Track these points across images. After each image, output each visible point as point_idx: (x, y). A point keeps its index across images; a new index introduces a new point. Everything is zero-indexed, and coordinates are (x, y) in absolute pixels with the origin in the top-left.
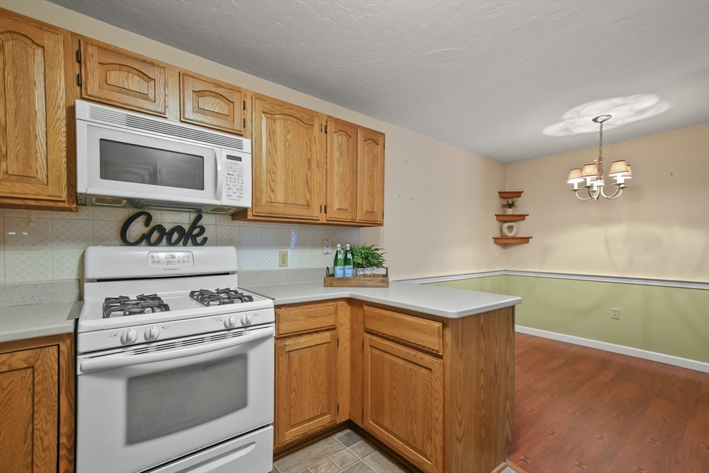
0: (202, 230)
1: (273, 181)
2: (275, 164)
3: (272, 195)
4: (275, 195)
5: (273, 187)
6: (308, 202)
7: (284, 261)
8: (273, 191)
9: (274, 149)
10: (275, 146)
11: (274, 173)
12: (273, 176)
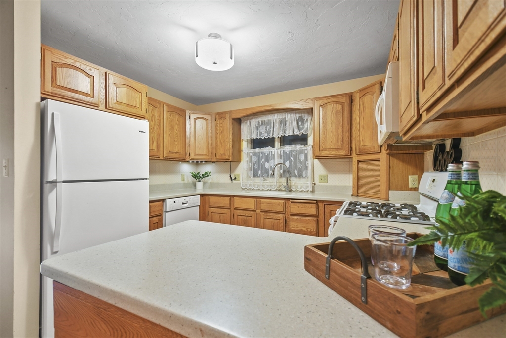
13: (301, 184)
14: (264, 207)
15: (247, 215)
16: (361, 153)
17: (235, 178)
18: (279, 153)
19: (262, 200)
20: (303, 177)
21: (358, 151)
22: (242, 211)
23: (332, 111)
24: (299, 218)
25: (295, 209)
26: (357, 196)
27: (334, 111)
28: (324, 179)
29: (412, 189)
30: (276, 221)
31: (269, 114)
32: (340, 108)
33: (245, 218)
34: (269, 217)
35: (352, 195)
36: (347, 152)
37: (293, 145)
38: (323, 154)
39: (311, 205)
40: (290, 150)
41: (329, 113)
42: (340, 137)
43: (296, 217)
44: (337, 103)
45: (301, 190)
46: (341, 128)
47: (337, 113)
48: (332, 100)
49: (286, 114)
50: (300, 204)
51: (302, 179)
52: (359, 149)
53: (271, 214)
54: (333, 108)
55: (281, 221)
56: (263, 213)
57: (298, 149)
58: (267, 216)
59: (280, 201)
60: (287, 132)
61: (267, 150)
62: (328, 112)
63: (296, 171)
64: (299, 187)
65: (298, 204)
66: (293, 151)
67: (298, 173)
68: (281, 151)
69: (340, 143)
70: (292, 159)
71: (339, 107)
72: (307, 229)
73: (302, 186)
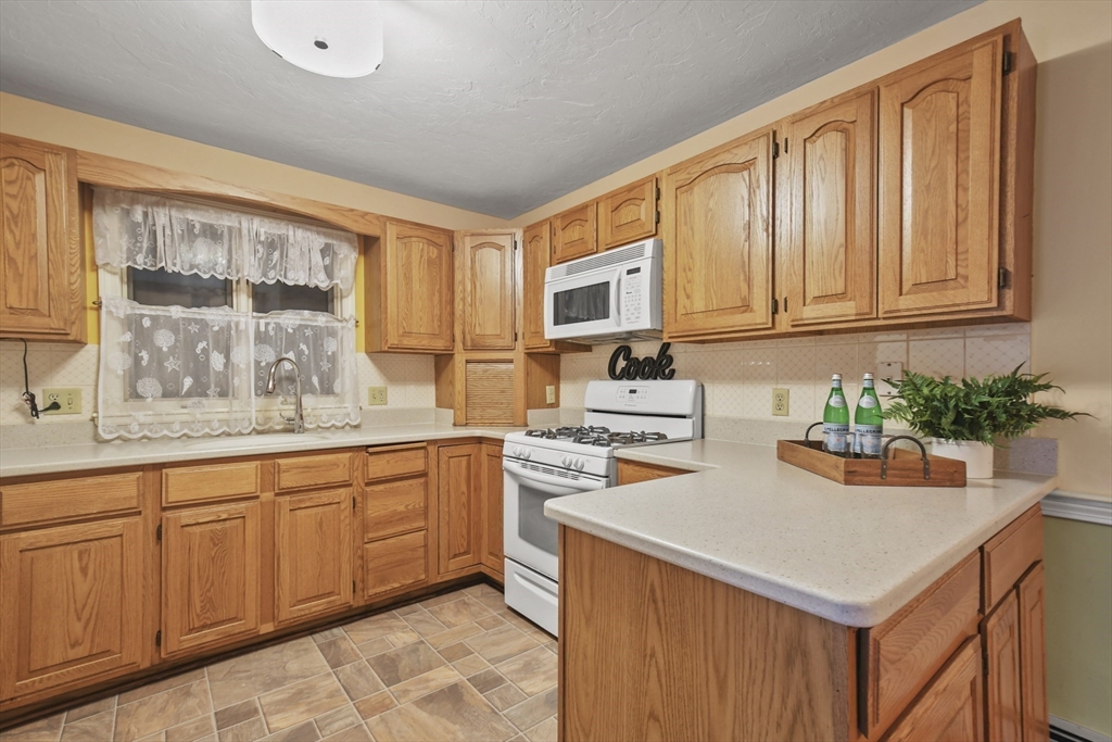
0: (670, 360)
1: (689, 282)
2: (691, 255)
3: (687, 302)
4: (692, 304)
5: (688, 291)
6: (744, 299)
7: (781, 404)
8: (688, 297)
9: (690, 232)
10: (692, 229)
11: (690, 270)
12: (689, 274)
13: (329, 411)
14: (288, 480)
15: (224, 516)
16: (476, 348)
17: (55, 406)
18: (262, 329)
19: (281, 461)
20: (333, 393)
21: (469, 344)
22: (202, 510)
23: (421, 257)
24: (388, 485)
25: (380, 467)
26: (466, 424)
27: (425, 257)
28: (378, 396)
29: (552, 406)
30: (327, 508)
31: (234, 211)
32: (435, 255)
33: (218, 526)
34: (308, 504)
35: (455, 425)
36: (448, 344)
37: (306, 312)
38: (405, 342)
39: (414, 452)
40: (298, 322)
41: (415, 258)
42: (437, 311)
43: (381, 487)
44: (431, 242)
45: (328, 425)
46: (437, 295)
47: (430, 262)
48: (419, 233)
49: (291, 227)
50: (392, 455)
51: (331, 398)
52: (472, 340)
53: (314, 495)
54: (422, 249)
55: (343, 506)
56: (288, 498)
57: (319, 324)
58: (300, 501)
59: (340, 456)
60: (291, 275)
61: (214, 315)
62: (413, 257)
63: (315, 380)
64: (324, 418)
65: (386, 455)
66: (307, 327)
67: (321, 382)
68: (267, 324)
69: (436, 324)
70: (303, 347)
71: (434, 252)
72: (407, 506)
73: (331, 416)
